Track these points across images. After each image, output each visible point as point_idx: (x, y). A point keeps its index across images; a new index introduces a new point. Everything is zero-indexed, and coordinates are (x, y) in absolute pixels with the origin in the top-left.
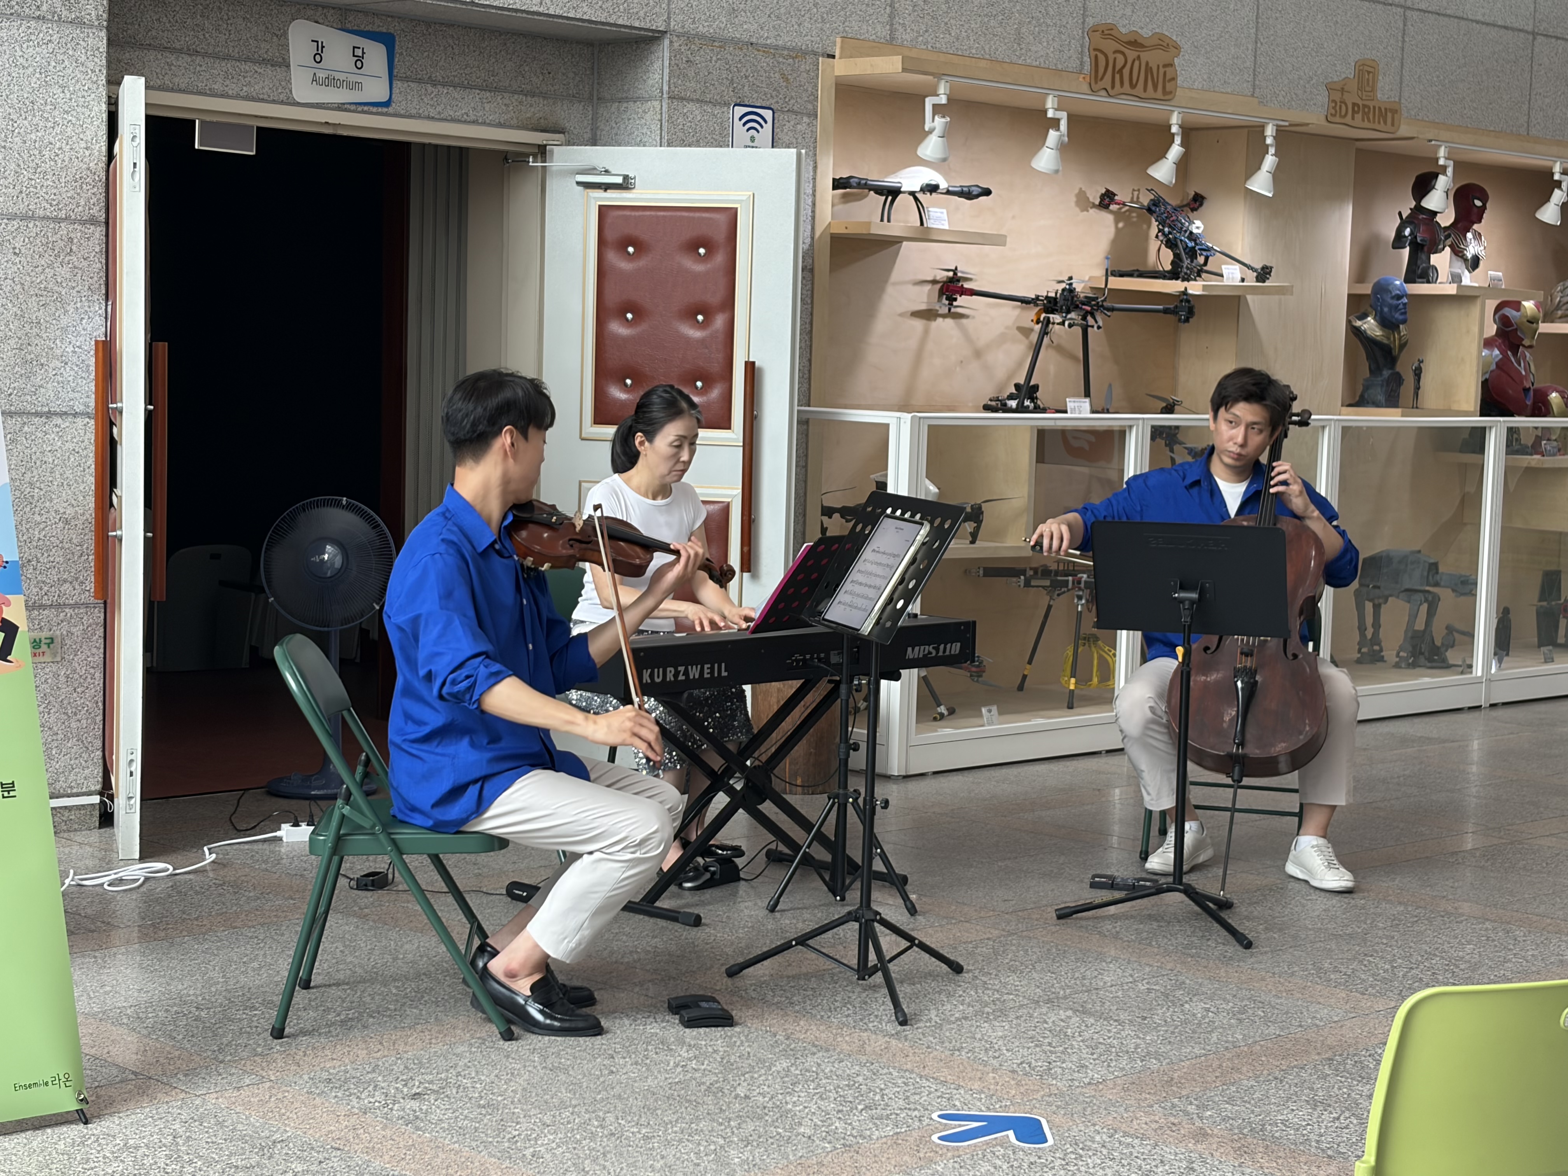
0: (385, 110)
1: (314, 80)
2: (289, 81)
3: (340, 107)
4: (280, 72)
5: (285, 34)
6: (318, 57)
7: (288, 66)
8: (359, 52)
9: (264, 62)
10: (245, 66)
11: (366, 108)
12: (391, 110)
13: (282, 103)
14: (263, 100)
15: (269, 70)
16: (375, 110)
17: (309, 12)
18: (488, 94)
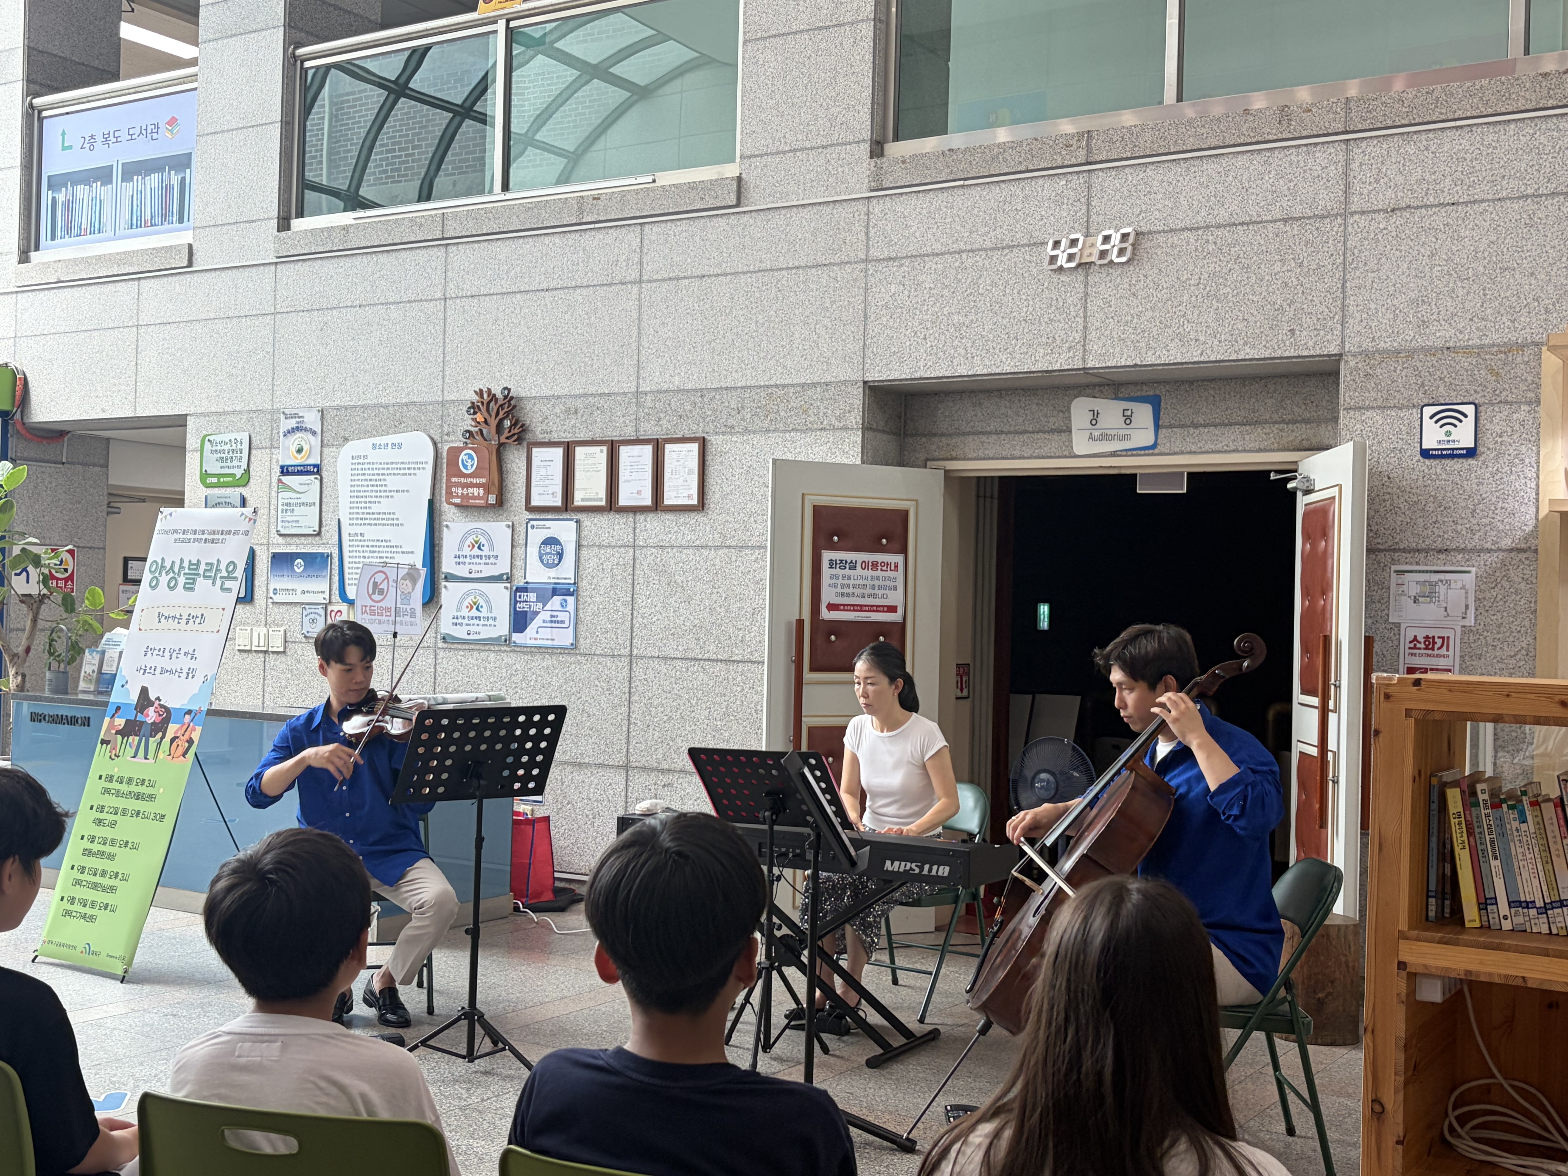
0: (1151, 451)
1: (1091, 437)
2: (1071, 441)
3: (1114, 454)
4: (1064, 436)
5: (1069, 410)
6: (1094, 421)
7: (1070, 431)
8: (1129, 413)
9: (1052, 431)
10: (1036, 436)
11: (1135, 452)
12: (1156, 451)
13: (1066, 457)
14: (1050, 457)
15: (1056, 437)
16: (1142, 452)
17: (1088, 391)
18: (1248, 427)
